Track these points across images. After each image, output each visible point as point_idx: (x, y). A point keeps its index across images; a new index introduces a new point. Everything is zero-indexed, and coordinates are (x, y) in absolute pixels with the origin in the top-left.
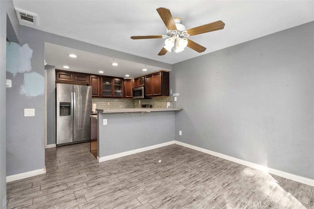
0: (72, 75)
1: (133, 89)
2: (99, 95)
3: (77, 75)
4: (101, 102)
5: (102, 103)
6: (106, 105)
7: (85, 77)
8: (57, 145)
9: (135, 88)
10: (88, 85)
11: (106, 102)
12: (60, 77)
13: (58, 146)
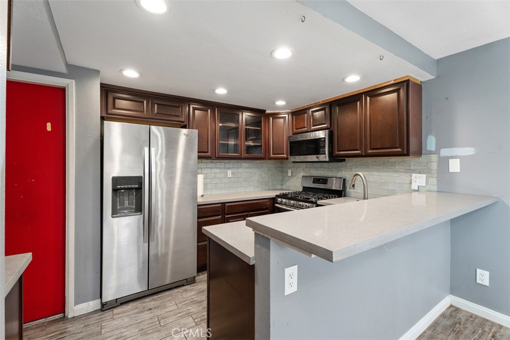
0: (145, 102)
1: (289, 137)
2: (212, 153)
3: (159, 103)
4: (213, 170)
5: (216, 173)
6: (224, 178)
7: (179, 107)
8: (103, 305)
9: (294, 134)
10: (184, 127)
11: (223, 170)
12: (116, 107)
13: (105, 307)
